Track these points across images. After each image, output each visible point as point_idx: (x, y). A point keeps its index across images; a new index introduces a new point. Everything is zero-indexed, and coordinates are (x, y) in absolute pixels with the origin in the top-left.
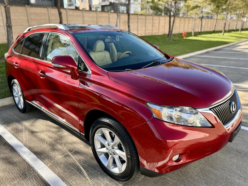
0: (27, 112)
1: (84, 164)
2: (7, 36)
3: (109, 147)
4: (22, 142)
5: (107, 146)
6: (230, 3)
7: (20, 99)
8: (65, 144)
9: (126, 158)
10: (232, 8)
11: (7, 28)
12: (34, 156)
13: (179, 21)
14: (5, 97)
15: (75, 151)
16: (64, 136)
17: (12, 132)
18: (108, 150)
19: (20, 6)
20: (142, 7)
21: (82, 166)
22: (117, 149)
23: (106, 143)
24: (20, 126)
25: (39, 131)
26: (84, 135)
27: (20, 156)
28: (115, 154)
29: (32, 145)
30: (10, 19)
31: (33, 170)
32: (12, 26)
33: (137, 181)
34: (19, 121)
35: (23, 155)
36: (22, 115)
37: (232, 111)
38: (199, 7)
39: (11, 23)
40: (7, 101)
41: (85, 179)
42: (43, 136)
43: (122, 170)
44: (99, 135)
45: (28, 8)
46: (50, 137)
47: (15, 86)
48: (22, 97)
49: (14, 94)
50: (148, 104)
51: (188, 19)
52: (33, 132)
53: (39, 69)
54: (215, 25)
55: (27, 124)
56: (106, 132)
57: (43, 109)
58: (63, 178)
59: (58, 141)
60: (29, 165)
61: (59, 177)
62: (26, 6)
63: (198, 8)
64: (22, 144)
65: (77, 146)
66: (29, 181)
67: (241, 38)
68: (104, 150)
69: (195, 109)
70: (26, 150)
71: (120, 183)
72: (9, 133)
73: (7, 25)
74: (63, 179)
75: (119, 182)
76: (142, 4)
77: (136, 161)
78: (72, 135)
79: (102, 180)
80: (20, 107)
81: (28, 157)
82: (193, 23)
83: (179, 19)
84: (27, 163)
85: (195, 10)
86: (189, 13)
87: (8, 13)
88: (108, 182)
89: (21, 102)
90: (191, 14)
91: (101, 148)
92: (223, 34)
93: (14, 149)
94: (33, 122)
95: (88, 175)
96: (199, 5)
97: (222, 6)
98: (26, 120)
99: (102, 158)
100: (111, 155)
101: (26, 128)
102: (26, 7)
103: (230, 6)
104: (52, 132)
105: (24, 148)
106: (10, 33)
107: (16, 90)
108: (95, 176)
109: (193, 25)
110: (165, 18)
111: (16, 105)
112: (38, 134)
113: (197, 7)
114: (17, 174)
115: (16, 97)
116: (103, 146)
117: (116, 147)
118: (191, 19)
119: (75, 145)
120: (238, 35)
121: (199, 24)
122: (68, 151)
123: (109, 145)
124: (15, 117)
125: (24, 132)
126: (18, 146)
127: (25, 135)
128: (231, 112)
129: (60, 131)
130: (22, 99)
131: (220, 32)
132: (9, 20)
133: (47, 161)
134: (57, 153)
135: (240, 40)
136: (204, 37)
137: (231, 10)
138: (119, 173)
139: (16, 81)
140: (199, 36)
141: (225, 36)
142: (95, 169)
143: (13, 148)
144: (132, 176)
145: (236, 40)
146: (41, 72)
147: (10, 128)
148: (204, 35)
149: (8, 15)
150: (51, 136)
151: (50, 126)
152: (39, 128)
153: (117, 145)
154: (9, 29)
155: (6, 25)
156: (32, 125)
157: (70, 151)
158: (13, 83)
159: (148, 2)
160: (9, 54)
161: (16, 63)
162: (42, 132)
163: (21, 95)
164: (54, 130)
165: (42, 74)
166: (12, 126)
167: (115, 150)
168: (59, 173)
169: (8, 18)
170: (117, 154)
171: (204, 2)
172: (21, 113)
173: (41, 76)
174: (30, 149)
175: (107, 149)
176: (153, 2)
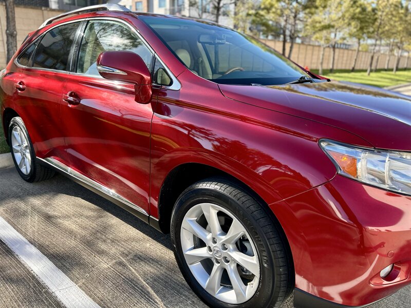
0: (37, 181)
1: (155, 283)
2: (6, 52)
3: (214, 245)
4: (25, 235)
5: (209, 243)
6: (380, 24)
7: (24, 154)
8: (113, 242)
9: (258, 269)
10: (383, 32)
11: (7, 37)
12: (50, 264)
13: (298, 49)
15: (135, 256)
16: (111, 226)
17: (6, 215)
18: (211, 253)
19: (31, 8)
20: (237, 23)
21: (151, 287)
22: (234, 250)
23: (209, 236)
24: (22, 205)
25: (60, 215)
26: (158, 220)
27: (20, 263)
28: (228, 262)
29: (46, 242)
30: (15, 22)
31: (47, 292)
32: (16, 35)
34: (21, 196)
35: (25, 261)
36: (27, 185)
38: (333, 27)
39: (15, 29)
42: (68, 224)
43: (244, 297)
44: (191, 221)
45: (45, 12)
46: (82, 227)
47: (16, 130)
48: (28, 151)
49: (14, 147)
50: (323, 144)
51: (311, 47)
52: (48, 218)
53: (66, 89)
54: (356, 60)
55: (36, 201)
56: (211, 211)
57: (71, 171)
59: (99, 235)
60: (38, 283)
62: (43, 8)
63: (330, 29)
64: (24, 239)
65: (137, 245)
67: (398, 80)
68: (203, 252)
70: (33, 250)
73: (8, 32)
76: (237, 19)
77: (282, 276)
78: (126, 224)
80: (23, 170)
81: (37, 265)
82: (322, 53)
83: (297, 46)
84: (33, 277)
85: (325, 32)
86: (313, 38)
87: (11, 12)
89: (26, 160)
90: (317, 38)
91: (194, 248)
92: (369, 74)
93: (8, 248)
94: (49, 199)
95: (165, 305)
96: (332, 24)
97: (367, 27)
98: (34, 194)
99: (196, 269)
100: (218, 262)
101: (34, 208)
102: (43, 10)
103: (381, 28)
104: (87, 217)
105: (27, 246)
106: (12, 47)
107: (18, 138)
109: (321, 56)
110: (275, 44)
111: (17, 168)
112: (59, 220)
114: (11, 300)
115: (18, 151)
116: (200, 244)
117: (231, 247)
118: (317, 49)
119: (134, 243)
120: (392, 77)
122: (121, 255)
123: (215, 242)
124: (14, 189)
125: (30, 217)
126: (16, 242)
127: (33, 223)
129: (102, 217)
130: (28, 156)
131: (365, 71)
132: (12, 24)
133: (76, 272)
134: (97, 258)
135: (397, 84)
136: (339, 77)
137: (382, 35)
138: (236, 303)
139: (19, 119)
140: (330, 74)
141: (372, 77)
142: (179, 293)
143: (6, 246)
145: (390, 83)
146: (71, 95)
147: (2, 208)
148: (337, 74)
149: (10, 14)
150: (83, 224)
151: (81, 206)
152: (61, 209)
153: (233, 241)
154: (11, 40)
155: (6, 32)
156: (46, 205)
158: (13, 125)
159: (248, 15)
160: (7, 69)
161: (20, 84)
162: (67, 217)
163: (26, 147)
164: (91, 213)
165: (71, 99)
166: (6, 205)
167: (229, 253)
168: (102, 300)
169: (11, 20)
170: (234, 260)
171: (340, 18)
172: (25, 182)
173: (70, 102)
174: (42, 248)
175: (210, 250)
176: (257, 15)
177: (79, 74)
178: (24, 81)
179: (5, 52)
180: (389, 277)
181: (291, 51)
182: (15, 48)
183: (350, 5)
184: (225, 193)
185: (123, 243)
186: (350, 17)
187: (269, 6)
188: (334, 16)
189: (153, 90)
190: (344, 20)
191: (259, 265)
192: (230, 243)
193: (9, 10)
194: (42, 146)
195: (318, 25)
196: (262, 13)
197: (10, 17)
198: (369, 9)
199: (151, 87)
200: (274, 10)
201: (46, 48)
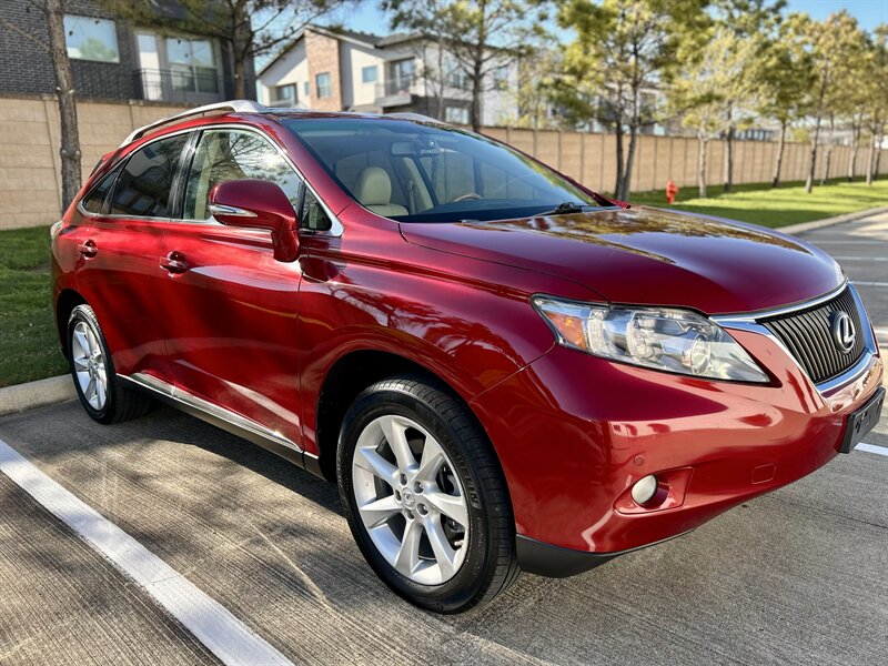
0: (118, 422)
1: (316, 568)
2: (61, 190)
3: (403, 487)
4: (95, 506)
5: (397, 486)
6: (824, 86)
7: (95, 372)
8: (248, 510)
9: (466, 515)
10: (833, 102)
11: (63, 162)
12: (138, 547)
13: (652, 148)
14: (45, 377)
15: (286, 530)
16: (247, 488)
17: (63, 477)
18: (400, 502)
19: (109, 103)
20: (521, 103)
21: (309, 575)
22: (433, 490)
23: (396, 474)
24: (90, 462)
25: (158, 473)
26: (317, 457)
27: (87, 547)
28: (425, 512)
29: (131, 515)
30: (77, 132)
31: (132, 587)
32: (80, 156)
33: (511, 617)
34: (87, 447)
35: (100, 547)
36: (100, 430)
37: (840, 341)
38: (719, 99)
39: (77, 146)
40: (50, 389)
41: (317, 611)
42: (170, 486)
43: (451, 569)
44: (367, 450)
45: (136, 109)
46: (195, 491)
47: (80, 328)
48: (102, 365)
49: (76, 360)
50: (538, 303)
51: (682, 142)
52: (135, 479)
53: (164, 250)
54: (780, 162)
55: (115, 454)
56: (395, 428)
57: (175, 392)
58: (239, 608)
59: (225, 501)
60: (117, 573)
61: (225, 605)
62: (131, 102)
63: (715, 104)
64: (94, 512)
65: (291, 514)
66: (116, 621)
68: (389, 503)
69: (707, 317)
70: (111, 529)
71: (445, 622)
72: (51, 481)
73: (64, 151)
74: (236, 611)
75: (442, 620)
76: (522, 96)
77: (500, 520)
78: (274, 484)
79: (380, 612)
80: (94, 402)
81: (116, 548)
82: (702, 152)
83: (652, 141)
84: (110, 566)
85: (705, 108)
86: (684, 121)
87: (71, 114)
88: (400, 620)
89: (99, 383)
90: (691, 122)
91: (377, 499)
92: (810, 191)
93: (67, 526)
94: (140, 450)
95: (328, 599)
96: (717, 91)
97: (797, 94)
98: (111, 443)
99: (379, 535)
100: (412, 517)
101: (113, 467)
102: (129, 106)
103: (828, 93)
104: (206, 475)
105: (100, 522)
106: (73, 180)
107: (85, 344)
108: (354, 602)
109: (701, 158)
110: (603, 140)
111: (83, 400)
112: (156, 482)
113: (709, 98)
114: (71, 599)
115: (83, 369)
116: (384, 490)
117: (428, 484)
118: (693, 144)
119: (284, 512)
120: (862, 193)
121: (723, 157)
122: (260, 530)
123: (404, 482)
124: (76, 435)
125: (104, 479)
126: (81, 518)
127: (110, 490)
128: (838, 347)
129: (232, 474)
130: (102, 374)
131: (801, 184)
132: (71, 137)
133: (181, 559)
134: (219, 536)
135: (870, 208)
136: (742, 199)
137: (831, 108)
138: (440, 581)
139: (86, 309)
140: (725, 196)
141: (817, 196)
142: (355, 581)
143: (64, 523)
144: (489, 585)
145: (856, 205)
146: (173, 258)
147: (56, 468)
148: (741, 195)
149: (68, 119)
150: (198, 487)
151: (196, 459)
152: (160, 465)
153: (432, 476)
154: (69, 167)
155: (61, 154)
156: (133, 459)
157: (267, 528)
158: (75, 319)
159: (541, 86)
160: (65, 221)
161: (88, 244)
162: (169, 475)
163: (99, 357)
164: (212, 469)
165: (174, 263)
166: (63, 463)
167: (425, 495)
168: (223, 595)
169: (69, 129)
170: (435, 509)
171: (733, 80)
172: (96, 424)
173: (172, 270)
174: (124, 525)
175: (399, 498)
176: (560, 86)
177: (185, 221)
178: (94, 239)
179: (58, 190)
180: (654, 502)
181: (631, 152)
182: (78, 182)
183: (752, 53)
184: (411, 394)
185: (266, 512)
186: (753, 76)
187: (579, 68)
188: (721, 77)
189: (301, 239)
190: (741, 83)
191: (465, 507)
192: (426, 479)
193: (67, 111)
194: (127, 357)
195: (689, 95)
196: (568, 79)
197: (69, 124)
198: (795, 58)
199: (299, 234)
200: (591, 74)
201: (136, 178)
